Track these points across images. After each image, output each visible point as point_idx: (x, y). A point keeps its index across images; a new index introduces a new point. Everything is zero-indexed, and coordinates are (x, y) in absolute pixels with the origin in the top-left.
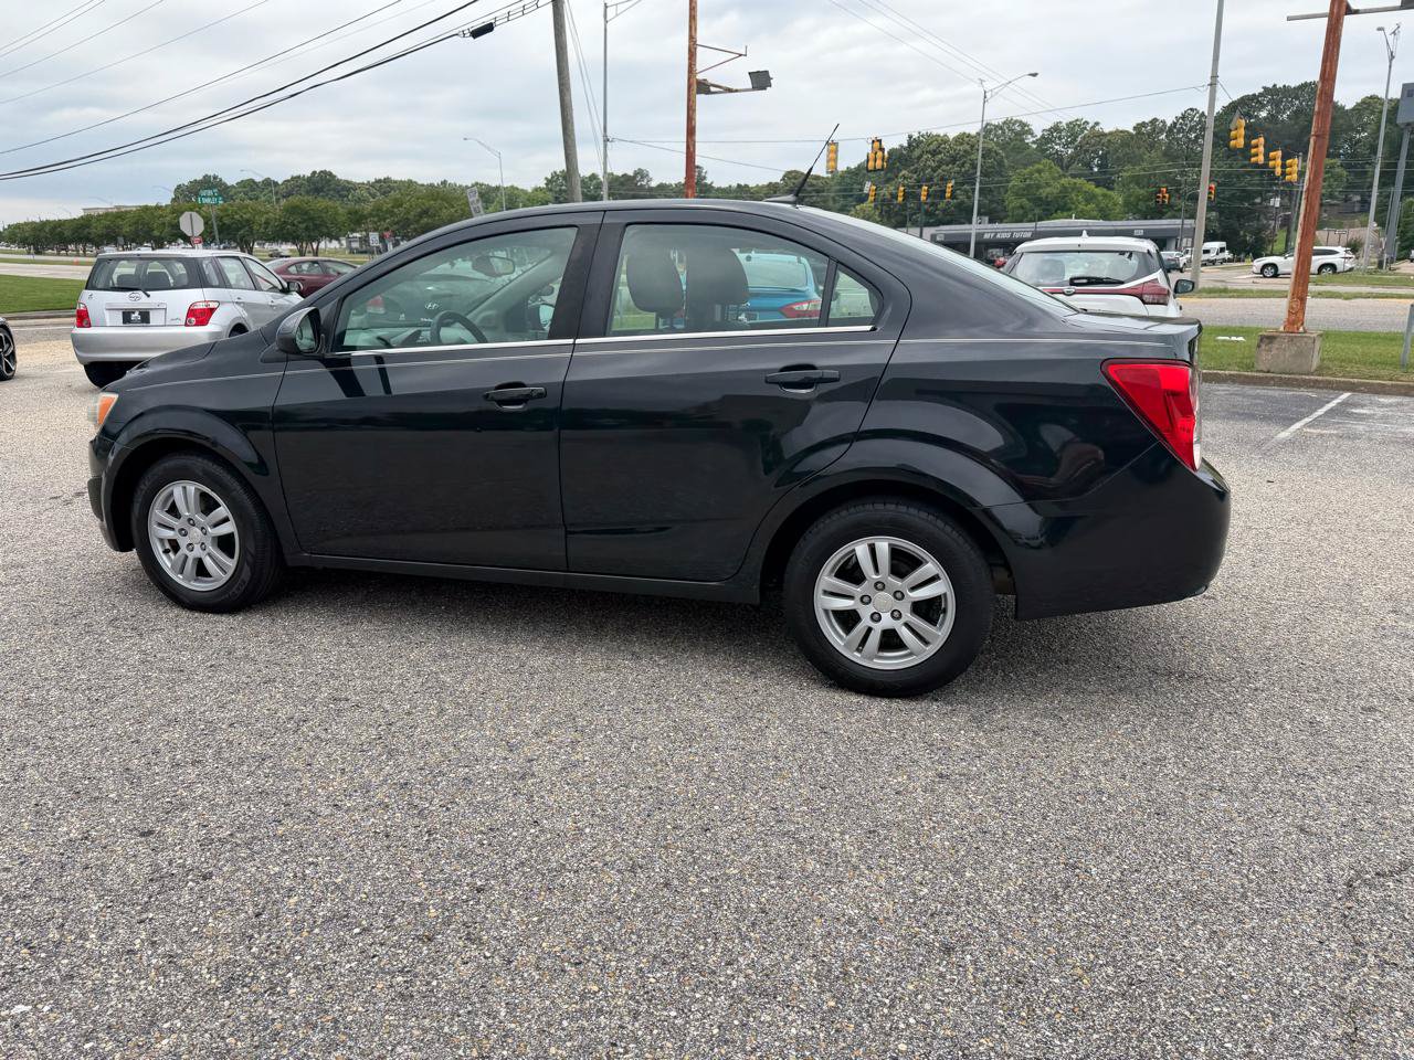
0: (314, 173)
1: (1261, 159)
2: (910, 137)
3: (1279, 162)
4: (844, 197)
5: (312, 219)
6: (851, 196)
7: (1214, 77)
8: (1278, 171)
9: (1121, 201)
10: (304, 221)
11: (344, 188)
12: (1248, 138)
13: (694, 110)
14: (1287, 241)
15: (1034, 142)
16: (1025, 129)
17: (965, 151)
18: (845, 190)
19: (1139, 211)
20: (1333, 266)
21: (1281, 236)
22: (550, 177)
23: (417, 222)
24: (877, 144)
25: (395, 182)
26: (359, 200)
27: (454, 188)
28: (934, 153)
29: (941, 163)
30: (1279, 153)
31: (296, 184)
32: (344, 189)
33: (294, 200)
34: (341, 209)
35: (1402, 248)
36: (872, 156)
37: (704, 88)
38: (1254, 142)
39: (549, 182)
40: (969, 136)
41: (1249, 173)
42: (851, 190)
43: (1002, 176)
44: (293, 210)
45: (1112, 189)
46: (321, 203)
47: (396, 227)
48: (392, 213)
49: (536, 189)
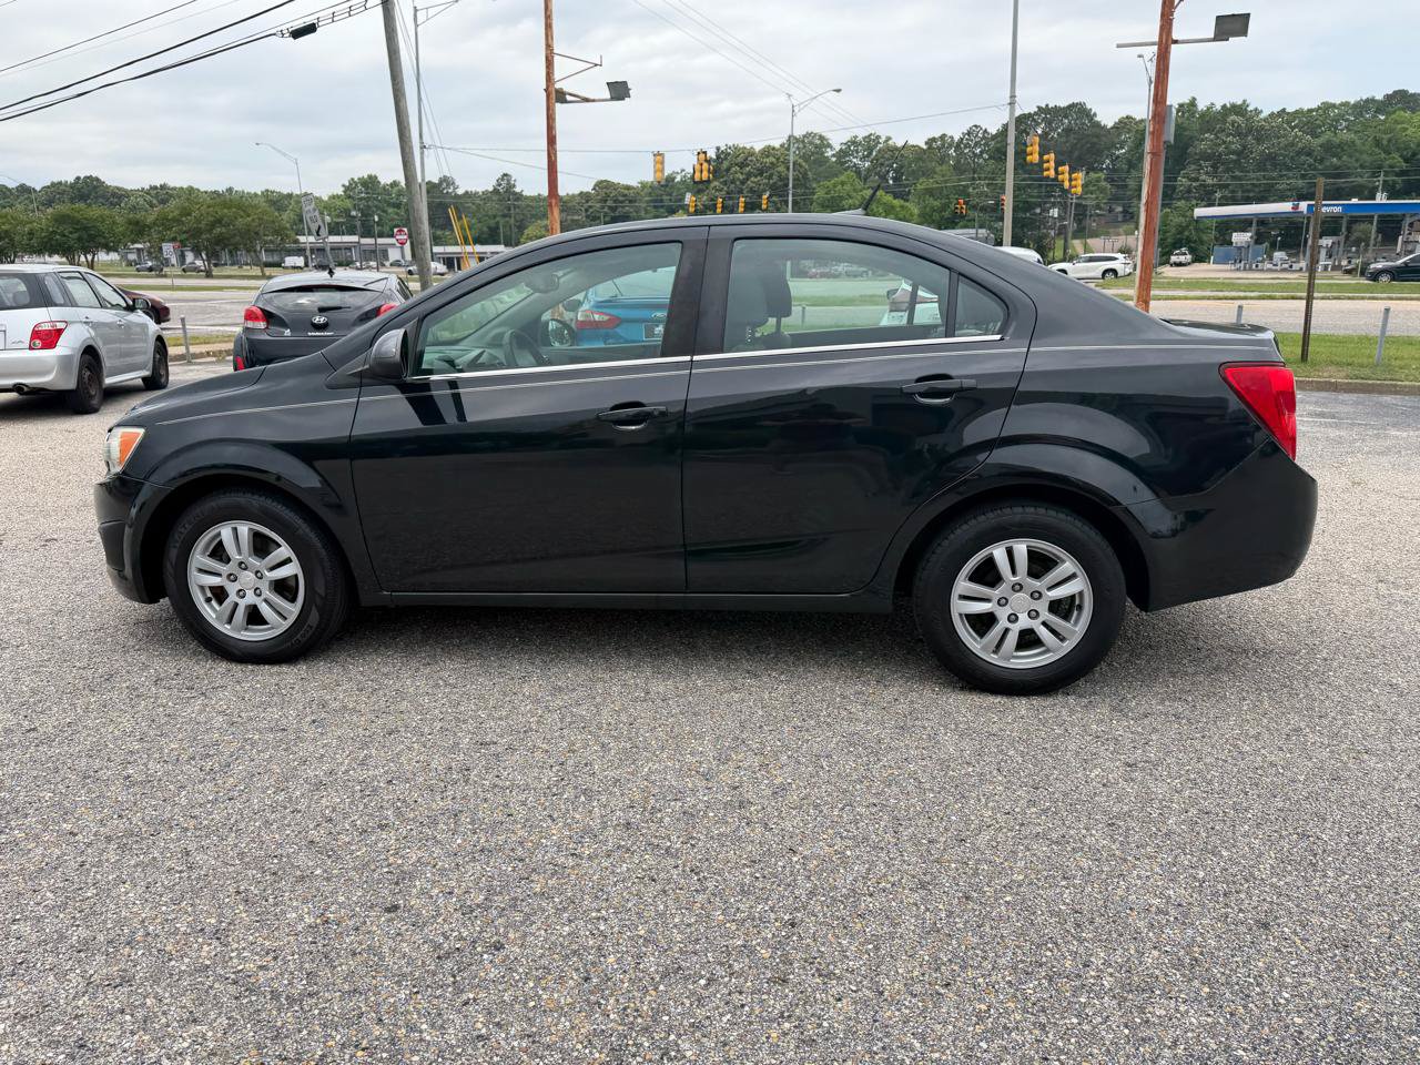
0: (78, 178)
1: (1052, 173)
2: (718, 149)
3: (1067, 175)
4: (655, 207)
5: (85, 229)
6: (662, 207)
7: (1013, 96)
8: (1066, 184)
9: (916, 211)
10: (77, 230)
11: (114, 195)
12: (1041, 155)
13: (554, 120)
14: (1065, 248)
15: (833, 155)
16: (823, 143)
17: (772, 163)
18: (656, 201)
19: (933, 221)
20: (1114, 271)
21: (1060, 243)
22: (347, 184)
23: (210, 231)
24: (702, 156)
25: (174, 189)
26: (135, 208)
27: (242, 195)
28: (742, 165)
29: (749, 175)
30: (1067, 168)
31: (56, 192)
32: (117, 196)
33: (63, 208)
34: (119, 216)
35: (1163, 255)
36: (698, 167)
37: (561, 97)
38: (1045, 157)
39: (347, 189)
40: (774, 149)
41: (1029, 186)
42: (662, 201)
43: (806, 188)
44: (61, 219)
45: (907, 201)
46: (95, 211)
47: (185, 236)
48: (177, 221)
49: (333, 197)
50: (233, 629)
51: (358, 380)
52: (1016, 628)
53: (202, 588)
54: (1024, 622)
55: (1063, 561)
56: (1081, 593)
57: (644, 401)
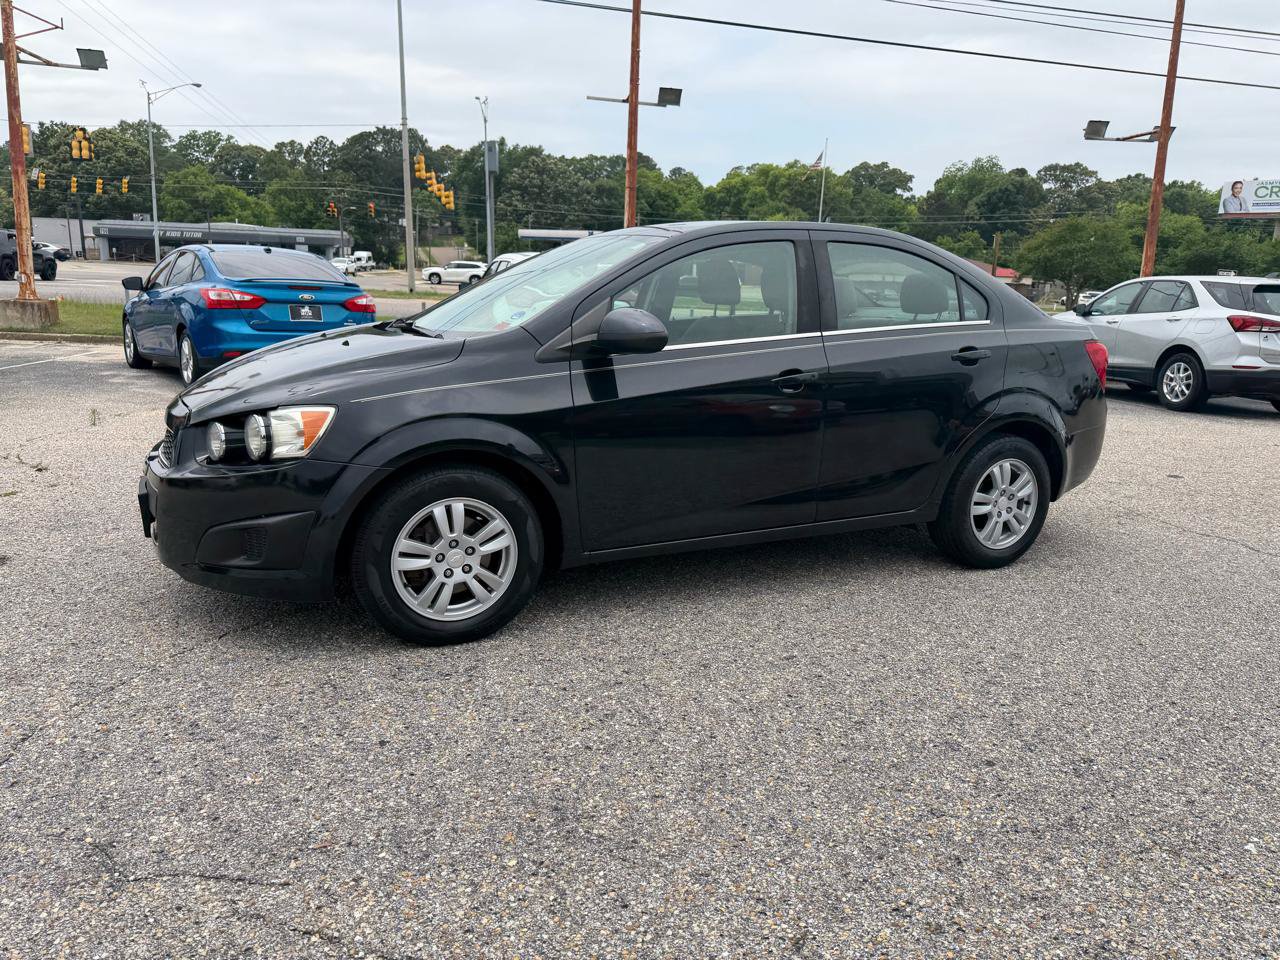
50: (436, 612)
51: (568, 354)
52: (1002, 520)
53: (399, 571)
54: (1005, 516)
55: (1023, 472)
56: (1029, 496)
57: (803, 369)
